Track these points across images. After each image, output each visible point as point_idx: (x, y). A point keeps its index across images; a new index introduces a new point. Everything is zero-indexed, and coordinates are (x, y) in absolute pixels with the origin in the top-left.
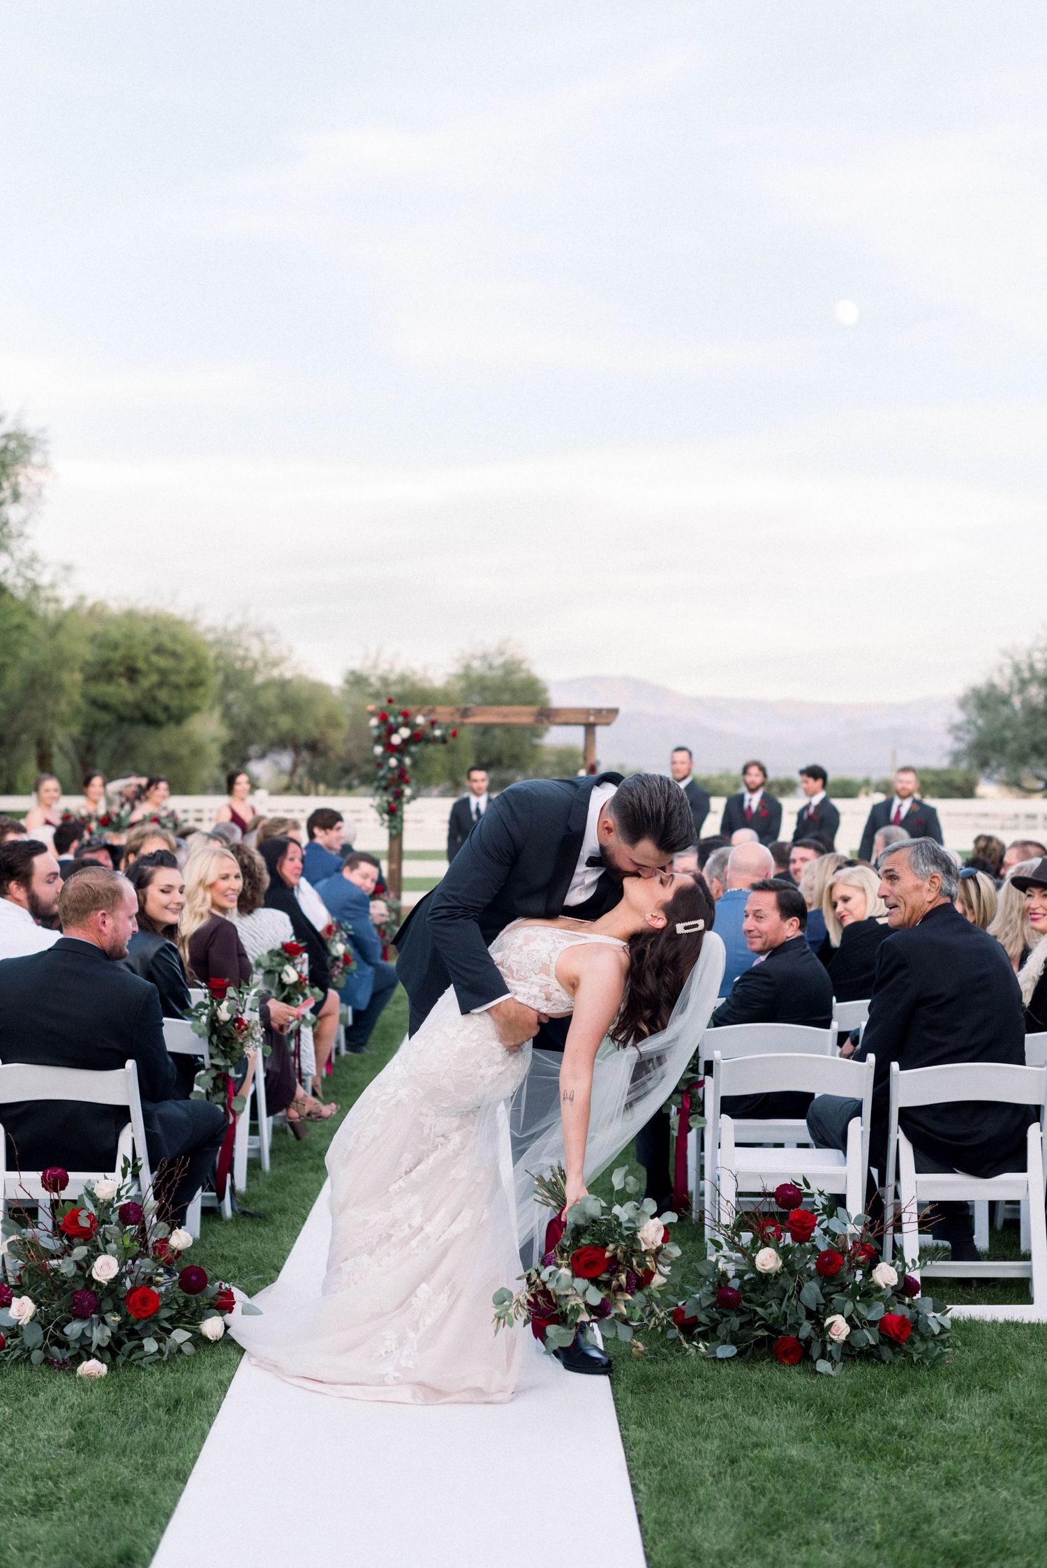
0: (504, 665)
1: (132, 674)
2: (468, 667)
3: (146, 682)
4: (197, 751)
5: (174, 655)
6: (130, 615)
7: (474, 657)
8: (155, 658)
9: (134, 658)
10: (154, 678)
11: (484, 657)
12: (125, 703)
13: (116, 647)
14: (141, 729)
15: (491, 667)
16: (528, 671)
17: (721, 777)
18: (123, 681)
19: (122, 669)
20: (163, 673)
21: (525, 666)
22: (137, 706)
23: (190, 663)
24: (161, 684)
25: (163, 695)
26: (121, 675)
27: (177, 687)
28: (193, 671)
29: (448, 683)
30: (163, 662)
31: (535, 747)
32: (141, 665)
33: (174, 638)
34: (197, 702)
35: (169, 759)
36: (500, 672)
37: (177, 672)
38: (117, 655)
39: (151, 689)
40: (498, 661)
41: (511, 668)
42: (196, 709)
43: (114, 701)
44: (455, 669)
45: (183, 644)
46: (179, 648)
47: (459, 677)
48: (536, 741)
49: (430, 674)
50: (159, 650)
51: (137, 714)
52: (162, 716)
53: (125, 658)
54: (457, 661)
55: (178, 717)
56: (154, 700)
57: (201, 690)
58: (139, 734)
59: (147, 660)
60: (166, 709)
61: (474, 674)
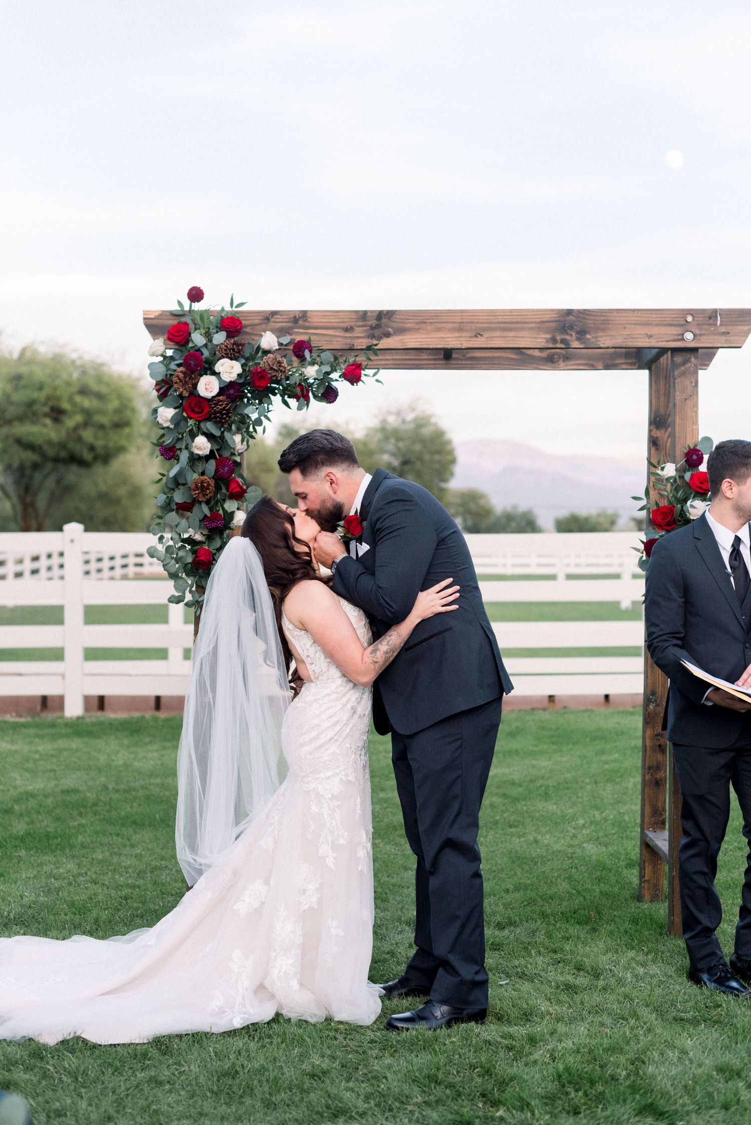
0: (415, 420)
1: (57, 414)
2: (384, 421)
3: (70, 423)
4: (135, 492)
5: (100, 396)
6: (57, 359)
7: (389, 413)
8: (78, 399)
9: (58, 399)
10: (79, 418)
11: (398, 413)
12: (50, 443)
13: (41, 388)
14: (74, 468)
15: (404, 422)
16: (436, 424)
17: (599, 515)
18: (48, 421)
19: (46, 409)
20: (88, 413)
21: (433, 420)
22: (63, 445)
23: (114, 404)
24: (85, 425)
25: (88, 435)
26: (46, 415)
27: (102, 427)
28: (118, 411)
29: (367, 435)
30: (86, 403)
31: (442, 490)
32: (65, 405)
33: (99, 379)
34: (123, 442)
35: (106, 498)
36: (412, 426)
37: (102, 412)
38: (42, 395)
39: (76, 428)
40: (410, 417)
41: (421, 423)
42: (121, 449)
43: (39, 441)
44: (374, 423)
45: (108, 385)
46: (104, 389)
47: (376, 430)
48: (443, 485)
49: (352, 427)
50: (84, 391)
51: (63, 454)
52: (87, 456)
53: (49, 398)
54: (375, 416)
55: (105, 457)
56: (80, 439)
57: (127, 430)
58: (72, 474)
59: (71, 400)
60: (92, 448)
61: (388, 427)
